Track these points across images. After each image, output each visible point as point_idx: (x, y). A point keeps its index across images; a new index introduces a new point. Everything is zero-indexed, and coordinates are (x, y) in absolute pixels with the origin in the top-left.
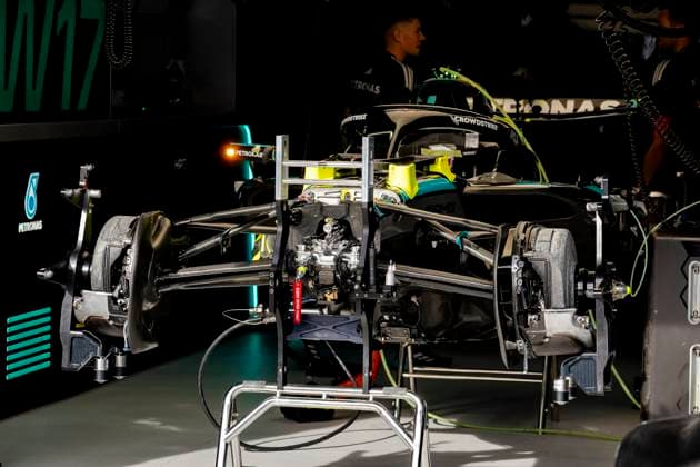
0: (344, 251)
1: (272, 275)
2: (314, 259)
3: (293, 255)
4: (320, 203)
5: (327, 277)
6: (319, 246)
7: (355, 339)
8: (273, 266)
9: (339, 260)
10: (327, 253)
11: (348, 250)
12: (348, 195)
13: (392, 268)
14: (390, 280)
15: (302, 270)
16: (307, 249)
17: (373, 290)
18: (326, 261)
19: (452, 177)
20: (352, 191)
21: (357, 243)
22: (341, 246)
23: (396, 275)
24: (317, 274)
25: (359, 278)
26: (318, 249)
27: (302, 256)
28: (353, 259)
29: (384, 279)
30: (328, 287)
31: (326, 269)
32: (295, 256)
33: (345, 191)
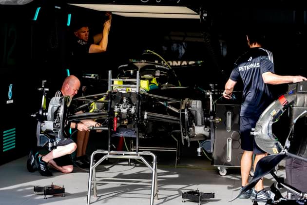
0: (130, 108)
1: (108, 116)
2: (120, 110)
3: (113, 109)
4: (121, 93)
5: (124, 116)
6: (121, 106)
7: (134, 136)
8: (108, 112)
9: (128, 111)
10: (125, 109)
11: (131, 107)
12: (129, 90)
13: (146, 113)
14: (146, 117)
15: (116, 114)
16: (118, 107)
17: (140, 120)
18: (124, 111)
19: (157, 85)
20: (130, 89)
21: (134, 105)
22: (129, 106)
23: (148, 116)
24: (121, 115)
25: (136, 116)
26: (121, 107)
27: (116, 109)
28: (133, 110)
29: (144, 117)
30: (125, 119)
31: (124, 114)
32: (114, 109)
33: (128, 89)
